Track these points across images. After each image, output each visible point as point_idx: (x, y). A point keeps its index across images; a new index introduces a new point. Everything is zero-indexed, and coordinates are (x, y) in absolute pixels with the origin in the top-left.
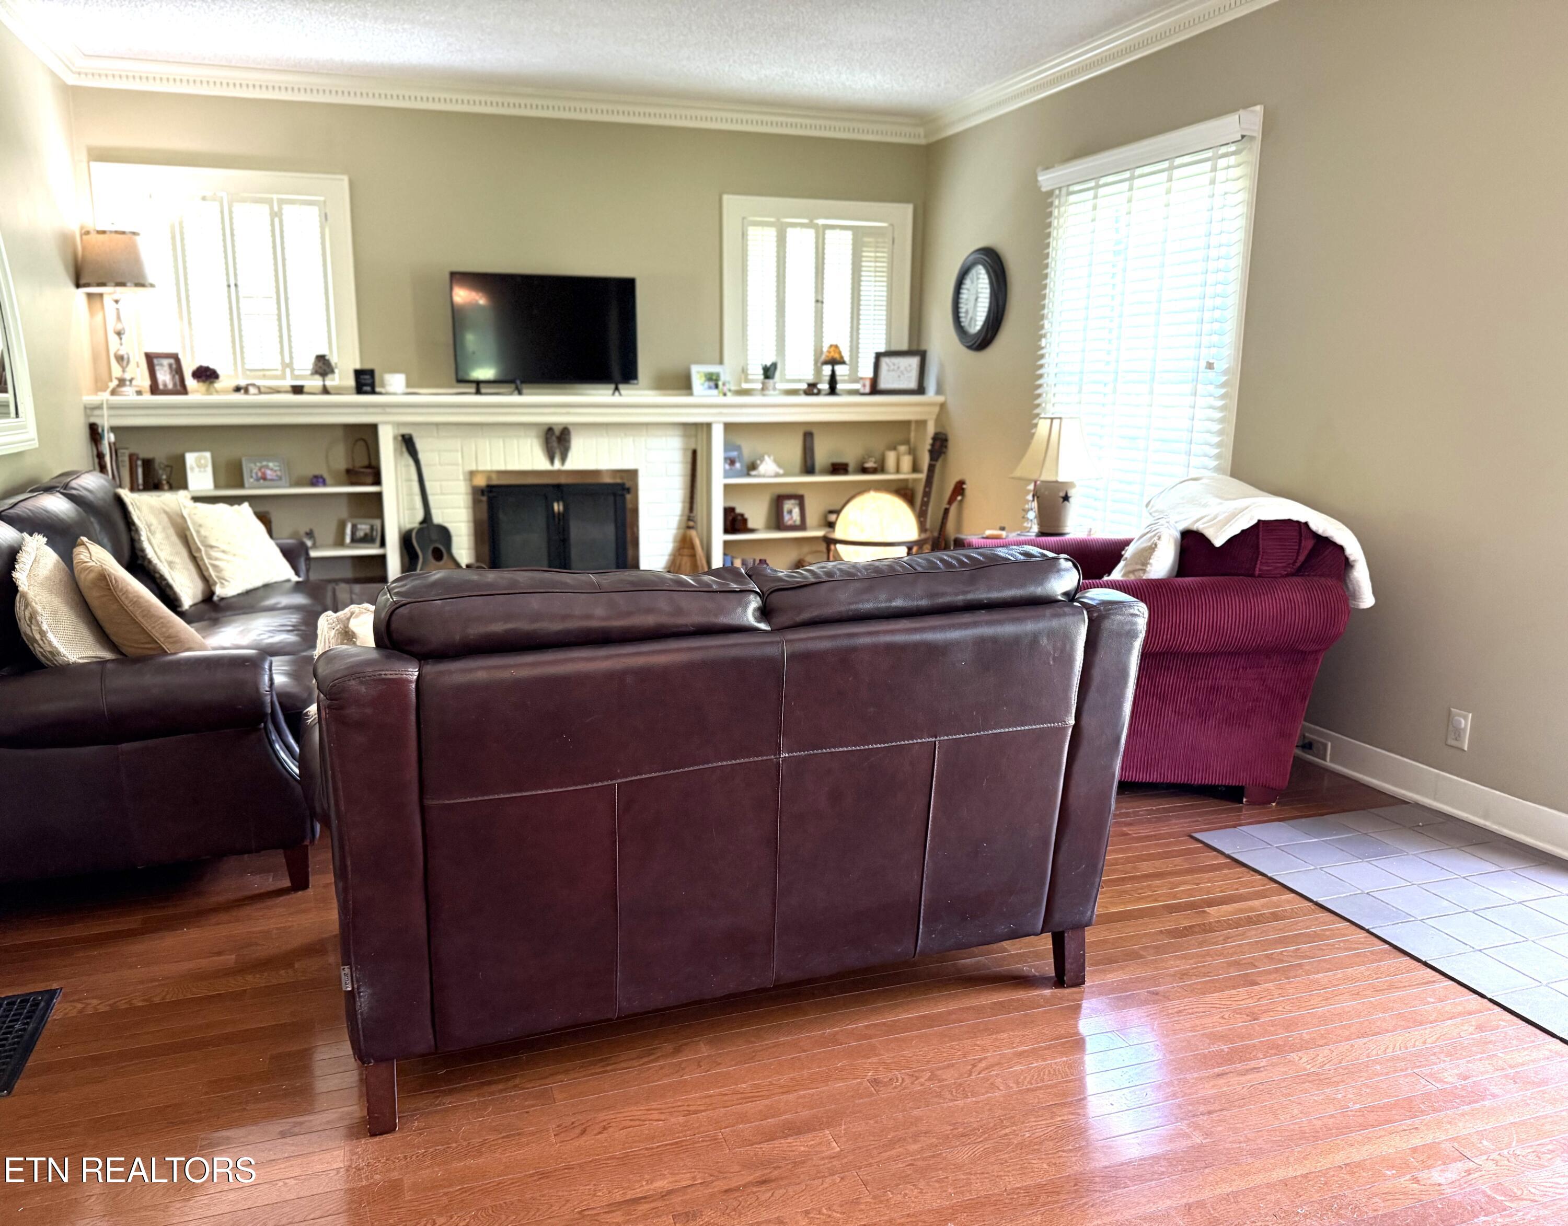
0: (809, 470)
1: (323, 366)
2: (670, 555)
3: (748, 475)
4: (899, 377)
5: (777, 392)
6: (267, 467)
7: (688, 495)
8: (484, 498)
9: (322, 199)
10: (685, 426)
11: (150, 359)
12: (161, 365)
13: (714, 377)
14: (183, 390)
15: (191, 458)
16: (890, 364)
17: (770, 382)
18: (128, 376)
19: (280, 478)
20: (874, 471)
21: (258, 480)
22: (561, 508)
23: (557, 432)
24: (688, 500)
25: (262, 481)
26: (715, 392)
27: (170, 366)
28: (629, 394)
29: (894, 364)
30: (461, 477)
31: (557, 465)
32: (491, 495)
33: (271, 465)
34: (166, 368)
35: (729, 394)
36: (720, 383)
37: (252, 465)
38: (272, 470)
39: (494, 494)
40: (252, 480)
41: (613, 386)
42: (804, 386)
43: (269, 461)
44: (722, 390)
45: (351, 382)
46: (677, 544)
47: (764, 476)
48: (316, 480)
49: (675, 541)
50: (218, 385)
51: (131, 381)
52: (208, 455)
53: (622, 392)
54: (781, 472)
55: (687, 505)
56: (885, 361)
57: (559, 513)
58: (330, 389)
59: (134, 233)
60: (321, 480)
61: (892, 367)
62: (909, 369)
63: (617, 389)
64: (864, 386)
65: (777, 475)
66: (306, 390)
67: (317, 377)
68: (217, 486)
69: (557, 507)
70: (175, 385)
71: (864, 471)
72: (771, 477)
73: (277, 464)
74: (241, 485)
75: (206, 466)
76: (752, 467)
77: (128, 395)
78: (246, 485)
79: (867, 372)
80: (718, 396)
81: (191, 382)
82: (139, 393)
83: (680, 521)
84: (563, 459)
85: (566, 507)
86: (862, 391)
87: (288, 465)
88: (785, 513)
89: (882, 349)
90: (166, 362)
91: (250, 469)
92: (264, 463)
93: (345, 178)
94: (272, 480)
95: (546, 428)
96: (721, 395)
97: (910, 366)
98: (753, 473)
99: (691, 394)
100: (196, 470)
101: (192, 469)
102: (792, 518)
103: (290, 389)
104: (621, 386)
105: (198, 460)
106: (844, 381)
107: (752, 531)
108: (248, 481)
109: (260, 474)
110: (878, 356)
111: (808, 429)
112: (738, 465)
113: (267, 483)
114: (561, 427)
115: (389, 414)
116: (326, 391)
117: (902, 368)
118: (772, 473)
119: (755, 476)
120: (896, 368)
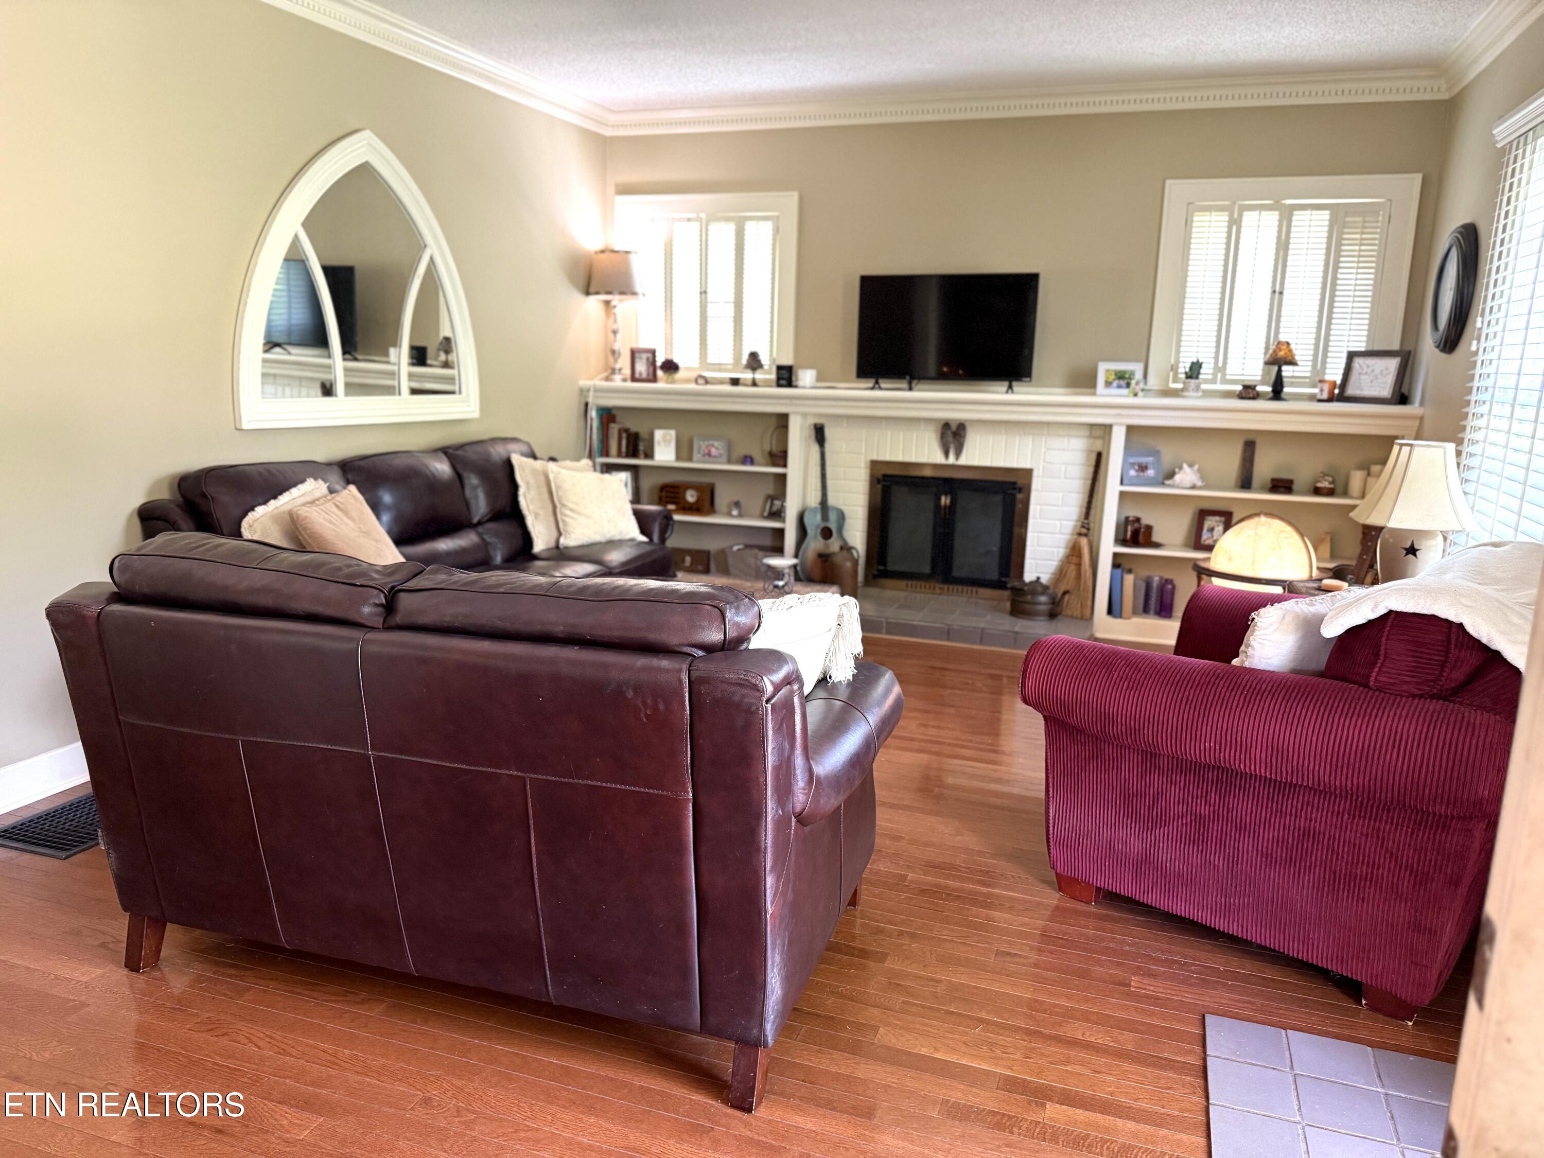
0: (1245, 483)
1: (754, 362)
2: (1060, 561)
3: (1163, 484)
4: (1372, 381)
5: (1200, 394)
6: (713, 445)
7: (1086, 499)
8: (879, 486)
9: (776, 214)
10: (1092, 426)
11: (634, 354)
12: (641, 358)
13: (1127, 376)
14: (654, 379)
15: (658, 434)
16: (1365, 367)
17: (1193, 382)
18: (618, 366)
19: (721, 455)
20: (1330, 493)
21: (704, 456)
22: (948, 501)
23: (954, 428)
24: (1085, 505)
25: (707, 457)
26: (1125, 391)
27: (648, 359)
28: (1023, 393)
29: (1368, 367)
30: (863, 465)
31: (952, 460)
32: (885, 483)
33: (716, 444)
34: (644, 361)
35: (1140, 394)
36: (1133, 382)
37: (701, 443)
38: (716, 448)
39: (888, 483)
40: (699, 456)
41: (1006, 384)
42: (1239, 388)
43: (717, 440)
44: (1134, 389)
45: (773, 376)
46: (1068, 550)
47: (1178, 487)
48: (748, 459)
49: (1066, 548)
50: (680, 375)
51: (620, 370)
52: (673, 433)
53: (1015, 389)
54: (1199, 483)
55: (1084, 510)
56: (1358, 362)
57: (945, 506)
58: (758, 382)
59: (627, 252)
60: (749, 460)
61: (1365, 370)
62: (1385, 372)
63: (1010, 387)
64: (1322, 390)
65: (1193, 487)
66: (741, 381)
67: (749, 371)
68: (678, 458)
69: (945, 500)
70: (648, 374)
71: (1317, 491)
72: (1186, 488)
73: (721, 443)
74: (690, 459)
75: (670, 441)
76: (1171, 475)
77: (617, 382)
78: (695, 458)
79: (1335, 374)
80: (1128, 396)
81: (660, 373)
82: (624, 380)
83: (1075, 526)
84: (958, 454)
85: (953, 502)
86: (1319, 397)
87: (730, 447)
88: (1205, 531)
89: (1361, 347)
90: (644, 356)
91: (700, 445)
92: (711, 442)
93: (795, 195)
94: (715, 457)
95: (943, 422)
96: (1131, 395)
97: (1387, 369)
98: (1168, 482)
99: (1094, 394)
100: (662, 444)
101: (659, 443)
102: (1212, 536)
103: (728, 381)
104: (1014, 384)
105: (664, 437)
106: (1292, 385)
107: (1157, 545)
108: (696, 456)
109: (706, 451)
110: (1351, 356)
111: (1251, 437)
112: (1151, 472)
113: (712, 459)
114: (957, 423)
115: (796, 405)
116: (754, 384)
117: (1377, 372)
118: (1188, 484)
119: (1170, 486)
120: (1369, 371)
